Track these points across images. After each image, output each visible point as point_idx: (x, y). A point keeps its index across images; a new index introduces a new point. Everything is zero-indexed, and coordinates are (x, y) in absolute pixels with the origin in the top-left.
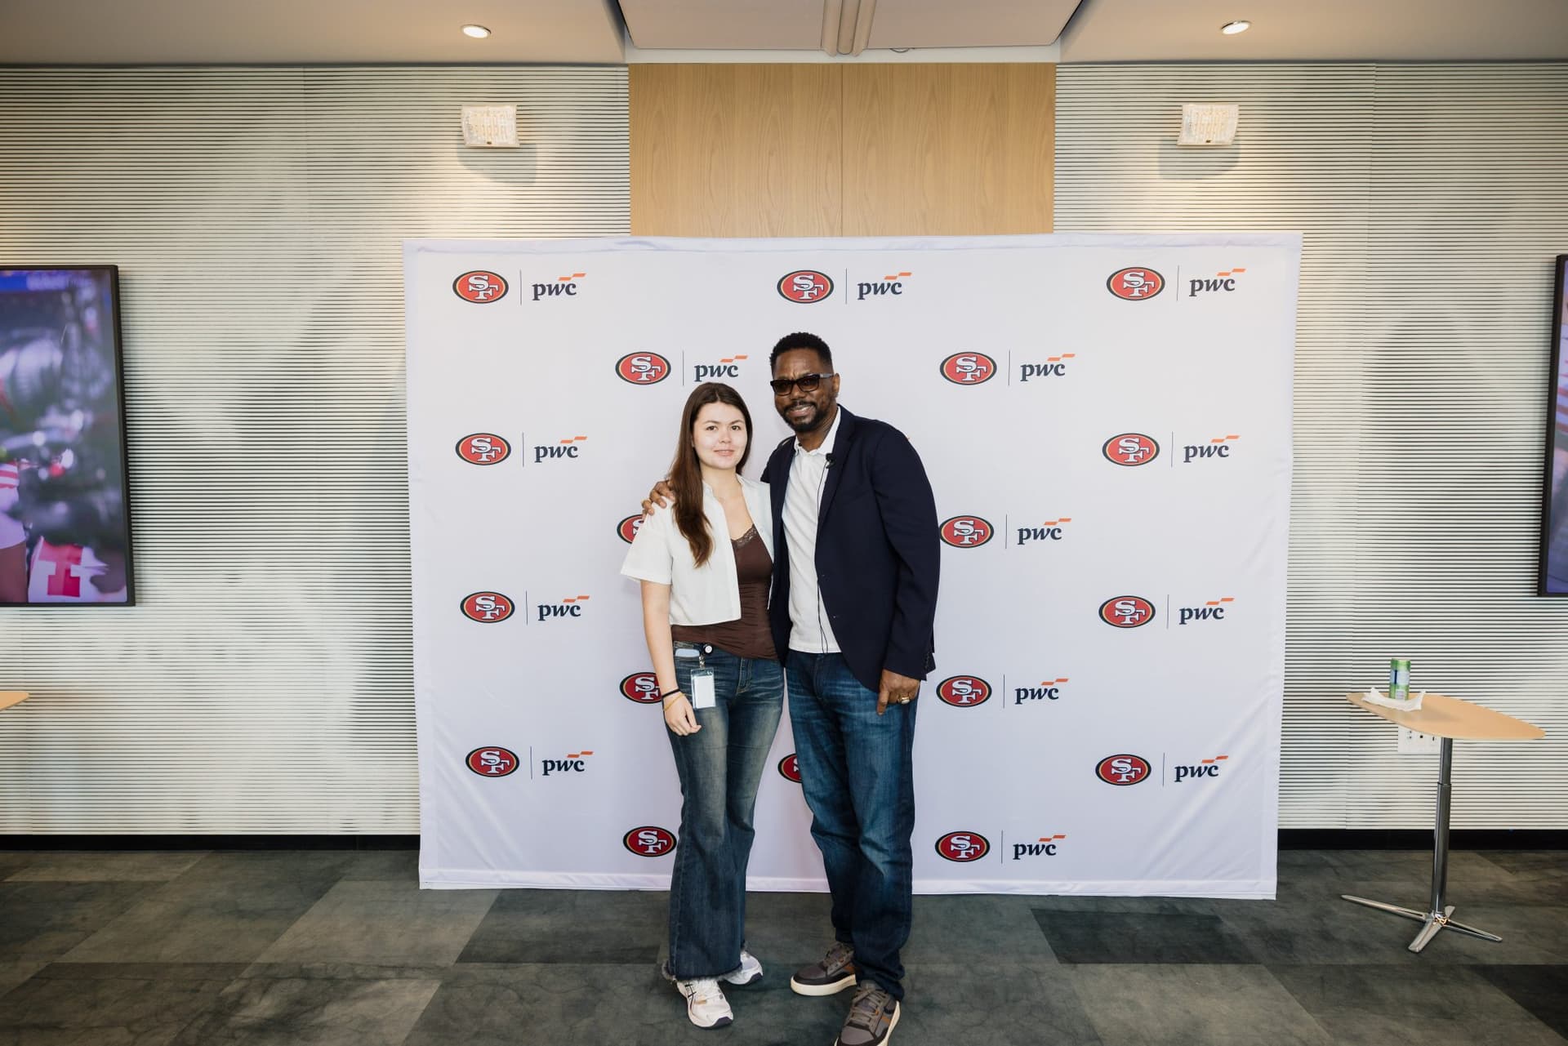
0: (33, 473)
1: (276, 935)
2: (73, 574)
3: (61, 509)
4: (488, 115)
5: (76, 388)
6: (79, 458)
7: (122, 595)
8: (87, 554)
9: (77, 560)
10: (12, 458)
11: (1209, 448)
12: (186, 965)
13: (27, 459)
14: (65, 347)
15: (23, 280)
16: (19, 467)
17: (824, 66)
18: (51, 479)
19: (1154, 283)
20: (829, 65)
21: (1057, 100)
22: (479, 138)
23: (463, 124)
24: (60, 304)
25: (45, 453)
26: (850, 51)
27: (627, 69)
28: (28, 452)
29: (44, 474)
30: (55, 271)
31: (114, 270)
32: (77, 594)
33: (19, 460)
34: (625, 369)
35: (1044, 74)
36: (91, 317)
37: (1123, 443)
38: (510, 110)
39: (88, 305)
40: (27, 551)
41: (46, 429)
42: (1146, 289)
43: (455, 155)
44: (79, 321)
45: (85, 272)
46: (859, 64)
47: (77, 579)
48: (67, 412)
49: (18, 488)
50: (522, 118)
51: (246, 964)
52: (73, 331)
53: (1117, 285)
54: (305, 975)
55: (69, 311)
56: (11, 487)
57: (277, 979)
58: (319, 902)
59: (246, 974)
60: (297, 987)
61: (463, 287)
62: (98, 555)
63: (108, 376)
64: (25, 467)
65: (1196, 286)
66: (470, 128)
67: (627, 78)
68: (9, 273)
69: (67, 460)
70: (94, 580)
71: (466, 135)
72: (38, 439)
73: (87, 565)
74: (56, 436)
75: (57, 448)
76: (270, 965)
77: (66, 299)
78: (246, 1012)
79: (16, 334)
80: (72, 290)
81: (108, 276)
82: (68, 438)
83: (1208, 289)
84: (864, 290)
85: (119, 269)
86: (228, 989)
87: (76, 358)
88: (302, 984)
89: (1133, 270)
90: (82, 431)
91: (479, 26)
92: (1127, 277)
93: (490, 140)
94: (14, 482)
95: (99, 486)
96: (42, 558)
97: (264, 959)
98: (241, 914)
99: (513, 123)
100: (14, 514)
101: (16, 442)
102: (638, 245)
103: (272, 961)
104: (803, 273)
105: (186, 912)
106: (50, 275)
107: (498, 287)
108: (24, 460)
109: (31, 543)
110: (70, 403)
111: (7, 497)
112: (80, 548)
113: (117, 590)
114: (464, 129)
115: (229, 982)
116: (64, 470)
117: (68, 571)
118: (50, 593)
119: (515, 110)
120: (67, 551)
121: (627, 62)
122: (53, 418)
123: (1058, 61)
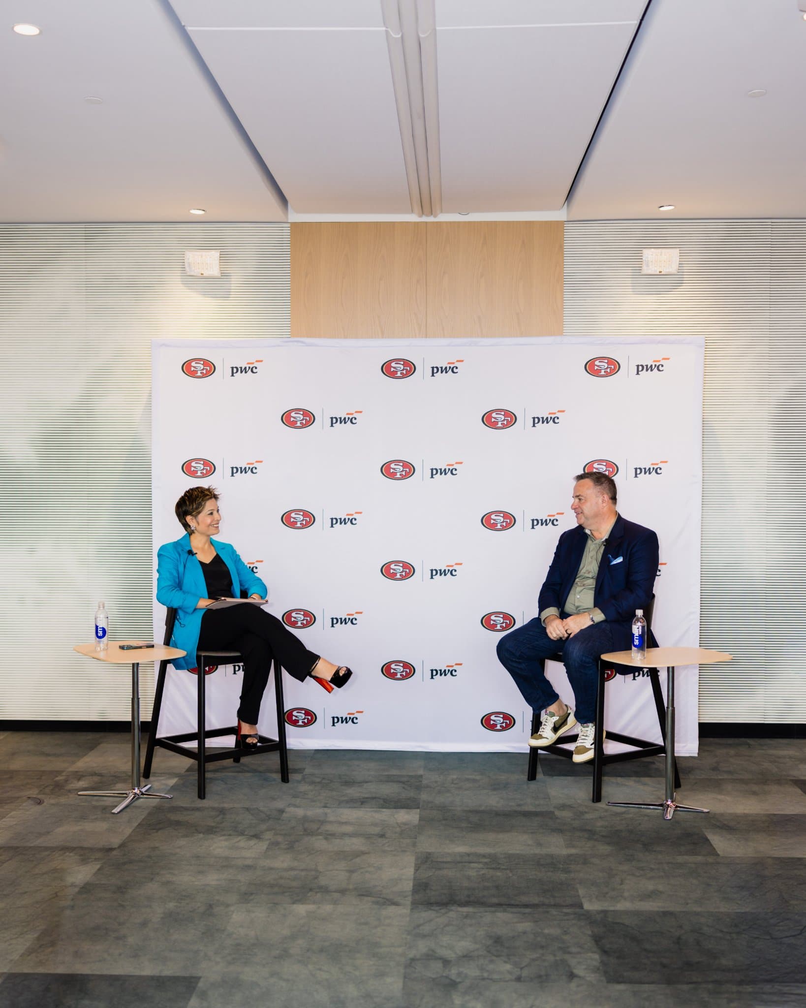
1: (74, 762)
4: (202, 257)
11: (650, 469)
12: (28, 771)
17: (416, 224)
19: (614, 367)
20: (418, 223)
21: (565, 244)
22: (196, 271)
23: (186, 261)
26: (431, 213)
27: (289, 225)
34: (287, 419)
35: (557, 227)
37: (596, 465)
38: (215, 254)
42: (609, 370)
43: (180, 280)
46: (437, 222)
50: (223, 259)
51: (63, 771)
53: (591, 368)
54: (100, 775)
57: (83, 776)
58: (93, 751)
59: (64, 774)
60: (96, 779)
61: (187, 368)
65: (640, 369)
66: (189, 264)
67: (289, 231)
71: (187, 269)
76: (77, 772)
78: (72, 785)
83: (647, 370)
84: (435, 370)
86: (57, 779)
88: (99, 778)
89: (601, 359)
91: (200, 210)
92: (597, 363)
93: (203, 273)
97: (70, 769)
98: (48, 755)
99: (218, 262)
102: (296, 343)
103: (76, 770)
104: (397, 360)
105: (13, 754)
107: (209, 369)
114: (186, 264)
115: (57, 777)
119: (219, 254)
121: (289, 221)
123: (566, 220)
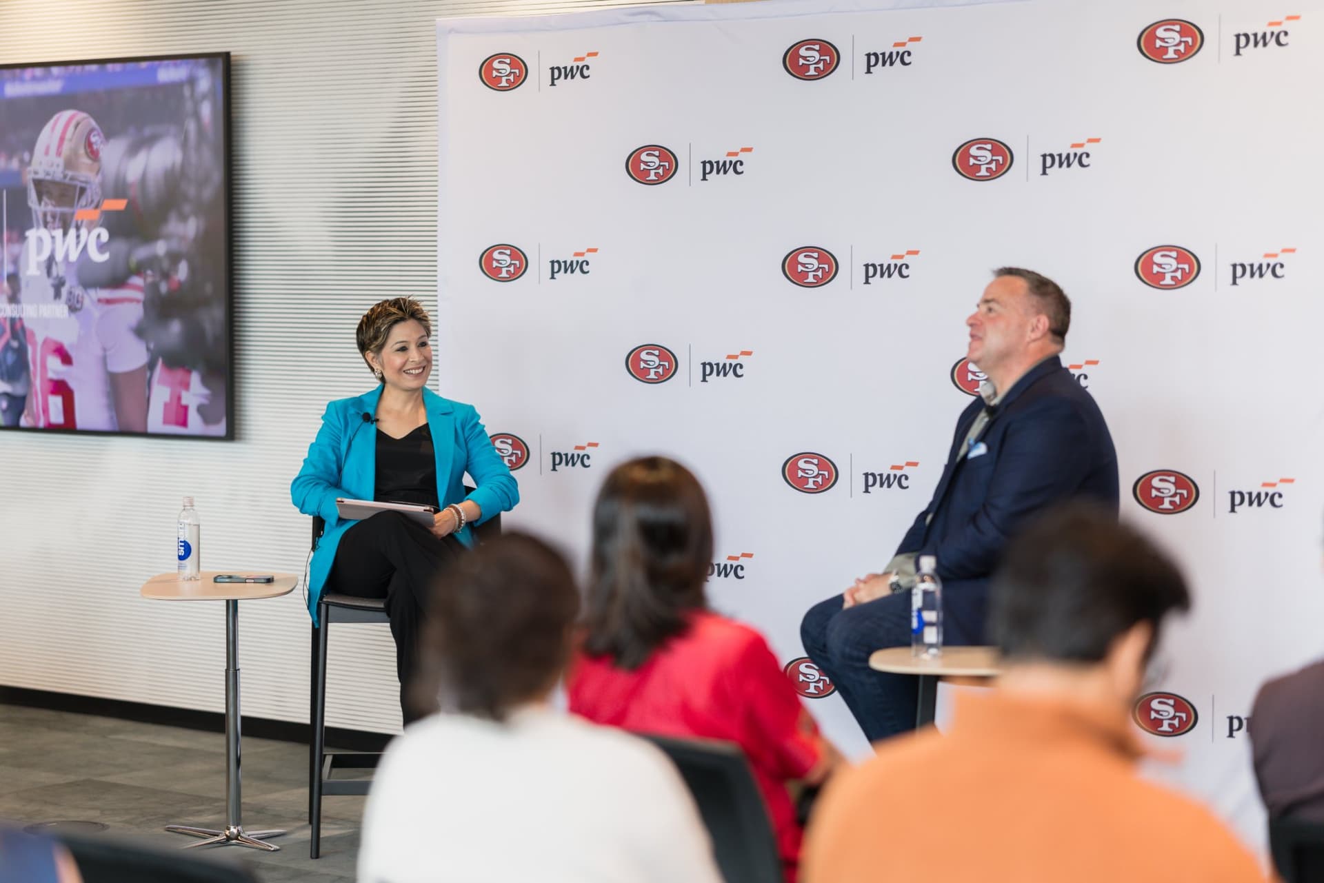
0: (155, 286)
2: (184, 402)
3: (176, 327)
5: (192, 191)
6: (192, 270)
7: (221, 429)
8: (195, 378)
9: (186, 386)
10: (139, 271)
11: (1261, 266)
13: (152, 270)
14: (184, 145)
15: (154, 71)
16: (145, 279)
18: (170, 292)
19: (1191, 40)
24: (181, 97)
25: (166, 264)
28: (151, 262)
29: (164, 288)
30: (179, 61)
31: (227, 56)
32: (184, 423)
33: (145, 272)
34: (635, 166)
36: (206, 110)
37: (1157, 258)
39: (204, 97)
40: (148, 374)
41: (167, 237)
44: (197, 115)
45: (202, 61)
47: (186, 408)
48: (183, 218)
49: (145, 304)
52: (191, 126)
53: (1148, 45)
55: (189, 105)
56: (138, 301)
61: (488, 73)
62: (205, 381)
63: (217, 176)
64: (150, 280)
65: (1242, 43)
68: (144, 65)
69: (182, 272)
70: (201, 410)
72: (160, 248)
73: (196, 393)
74: (174, 245)
75: (174, 258)
77: (187, 92)
79: (148, 131)
80: (192, 81)
81: (220, 64)
82: (184, 247)
83: (1256, 46)
85: (232, 54)
87: (193, 158)
90: (196, 240)
92: (1160, 33)
94: (139, 295)
95: (205, 302)
96: (160, 382)
100: (139, 332)
101: (142, 253)
102: (647, 17)
104: (809, 43)
106: (176, 65)
107: (518, 72)
108: (149, 272)
109: (151, 366)
110: (187, 208)
111: (132, 312)
112: (189, 372)
113: (217, 422)
116: (180, 283)
117: (179, 398)
118: (166, 422)
120: (179, 374)
122: (173, 226)
